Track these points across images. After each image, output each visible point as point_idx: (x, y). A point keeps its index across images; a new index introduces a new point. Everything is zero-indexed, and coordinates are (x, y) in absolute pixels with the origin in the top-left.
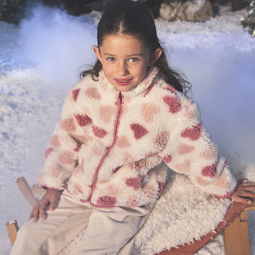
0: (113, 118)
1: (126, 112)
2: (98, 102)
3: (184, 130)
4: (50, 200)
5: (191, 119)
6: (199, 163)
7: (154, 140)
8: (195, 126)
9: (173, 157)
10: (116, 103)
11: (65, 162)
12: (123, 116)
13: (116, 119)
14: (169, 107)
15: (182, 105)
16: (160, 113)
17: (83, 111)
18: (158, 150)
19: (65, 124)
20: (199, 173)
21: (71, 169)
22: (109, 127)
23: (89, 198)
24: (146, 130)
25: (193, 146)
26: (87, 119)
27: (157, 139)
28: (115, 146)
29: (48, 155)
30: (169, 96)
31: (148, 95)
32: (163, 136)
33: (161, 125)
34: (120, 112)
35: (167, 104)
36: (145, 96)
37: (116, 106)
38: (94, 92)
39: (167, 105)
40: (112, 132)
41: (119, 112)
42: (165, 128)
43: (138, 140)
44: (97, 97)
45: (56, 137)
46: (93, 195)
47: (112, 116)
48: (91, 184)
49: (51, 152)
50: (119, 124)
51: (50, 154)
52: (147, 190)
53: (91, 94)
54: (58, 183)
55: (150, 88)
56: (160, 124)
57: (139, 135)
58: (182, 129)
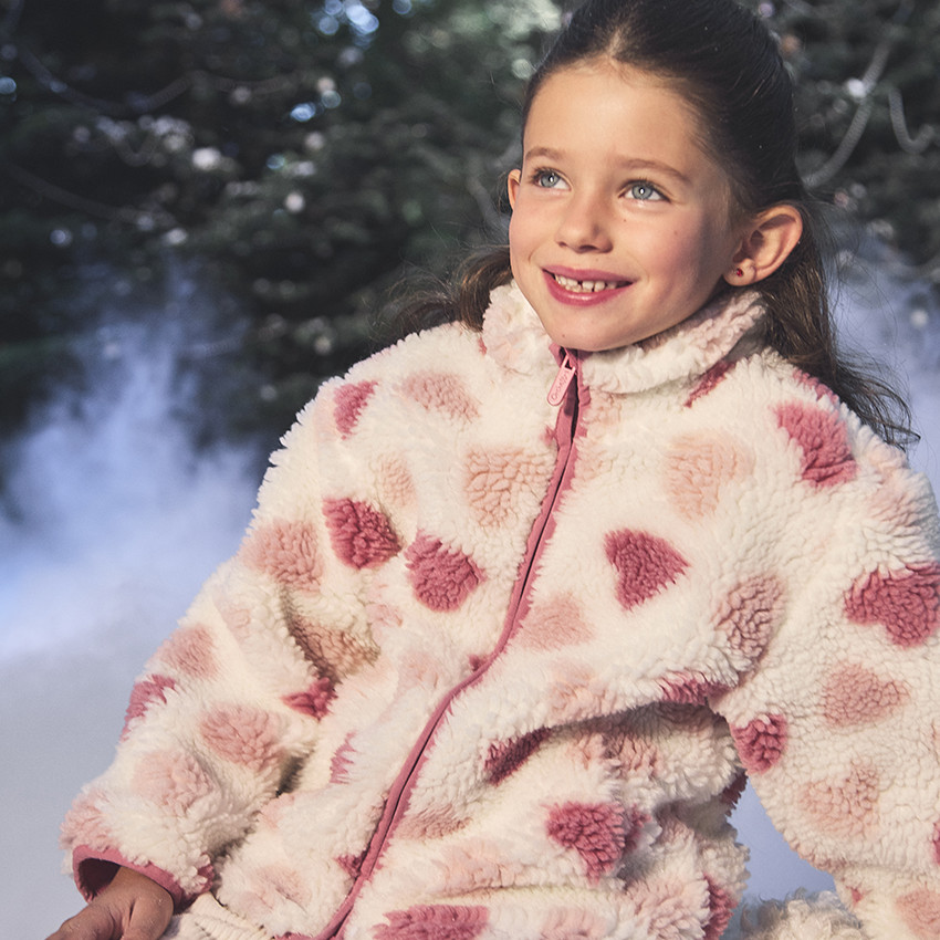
0: (526, 505)
1: (592, 478)
2: (462, 430)
3: (865, 579)
4: (125, 922)
5: (900, 530)
6: (923, 792)
7: (714, 609)
8: (916, 566)
9: (793, 730)
10: (551, 435)
11: (230, 747)
12: (575, 495)
13: (537, 511)
14: (800, 451)
15: (862, 461)
16: (756, 476)
17: (375, 484)
18: (725, 664)
19: (274, 541)
20: (921, 845)
21: (255, 797)
22: (498, 552)
23: (334, 925)
24: (678, 558)
25: (900, 678)
26: (383, 535)
27: (728, 602)
28: (514, 646)
29: (148, 705)
30: (805, 407)
31: (705, 398)
32: (760, 596)
33: (756, 536)
34: (561, 481)
35: (791, 436)
36: (689, 404)
37: (545, 450)
38: (445, 389)
39: (794, 440)
40: (507, 573)
41: (555, 482)
42: (771, 556)
43: (636, 607)
44: (461, 408)
45: (200, 637)
46: (360, 905)
47: (521, 495)
48: (356, 849)
49: (167, 692)
50: (550, 536)
51: (160, 701)
52: (650, 899)
53: (434, 394)
54: (182, 841)
55: (717, 372)
56: (753, 531)
57: (642, 583)
58: (855, 572)
